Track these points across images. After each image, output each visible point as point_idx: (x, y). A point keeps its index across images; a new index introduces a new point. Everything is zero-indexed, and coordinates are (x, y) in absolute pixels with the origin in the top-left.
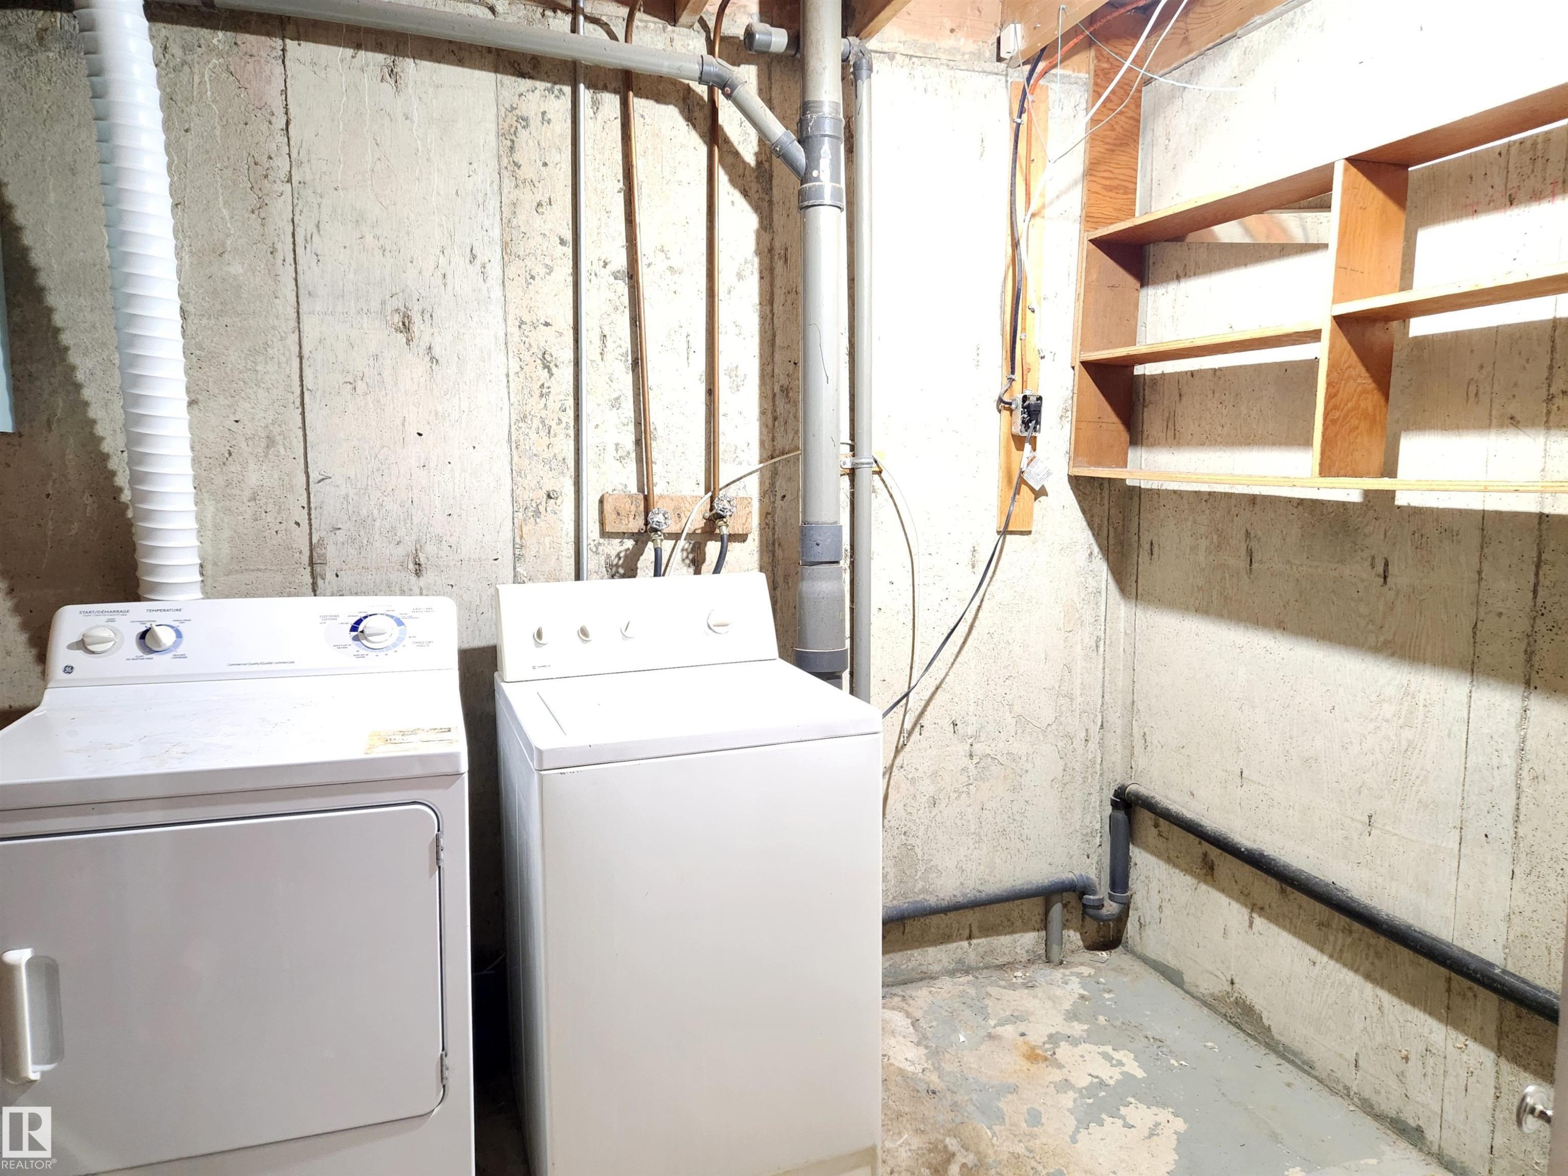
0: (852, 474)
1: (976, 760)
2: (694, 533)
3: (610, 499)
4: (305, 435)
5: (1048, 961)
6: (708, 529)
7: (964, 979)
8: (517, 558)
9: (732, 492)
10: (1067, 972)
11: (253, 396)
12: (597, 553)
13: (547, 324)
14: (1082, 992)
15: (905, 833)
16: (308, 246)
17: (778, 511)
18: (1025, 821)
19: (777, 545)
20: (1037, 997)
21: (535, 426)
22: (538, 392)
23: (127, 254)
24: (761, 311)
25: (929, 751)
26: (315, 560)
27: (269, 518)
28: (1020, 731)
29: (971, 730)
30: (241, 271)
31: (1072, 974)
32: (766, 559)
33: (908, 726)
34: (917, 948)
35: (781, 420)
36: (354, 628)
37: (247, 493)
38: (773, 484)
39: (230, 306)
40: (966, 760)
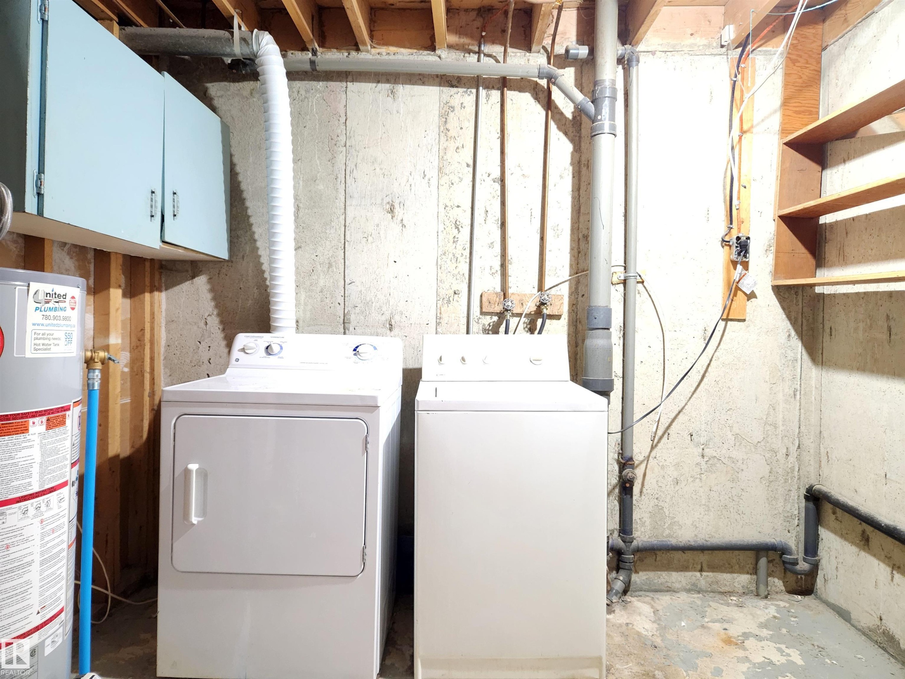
0: (625, 282)
1: (706, 459)
2: (530, 314)
3: (486, 295)
4: (345, 262)
5: (758, 595)
6: (538, 312)
7: (696, 596)
8: (438, 324)
9: (553, 292)
10: (769, 603)
11: (324, 244)
12: (478, 323)
13: (458, 206)
14: (776, 614)
15: (657, 499)
16: (351, 175)
17: (580, 303)
18: (741, 501)
19: (578, 322)
20: (742, 612)
21: (450, 258)
22: (452, 241)
23: (273, 179)
24: (572, 195)
25: (674, 450)
26: (345, 321)
27: (327, 301)
28: (738, 444)
29: (702, 440)
30: (323, 188)
31: (772, 604)
32: (572, 330)
33: (660, 433)
34: (664, 571)
35: (582, 253)
36: (355, 350)
37: (319, 289)
38: (577, 288)
39: (317, 204)
40: (699, 459)
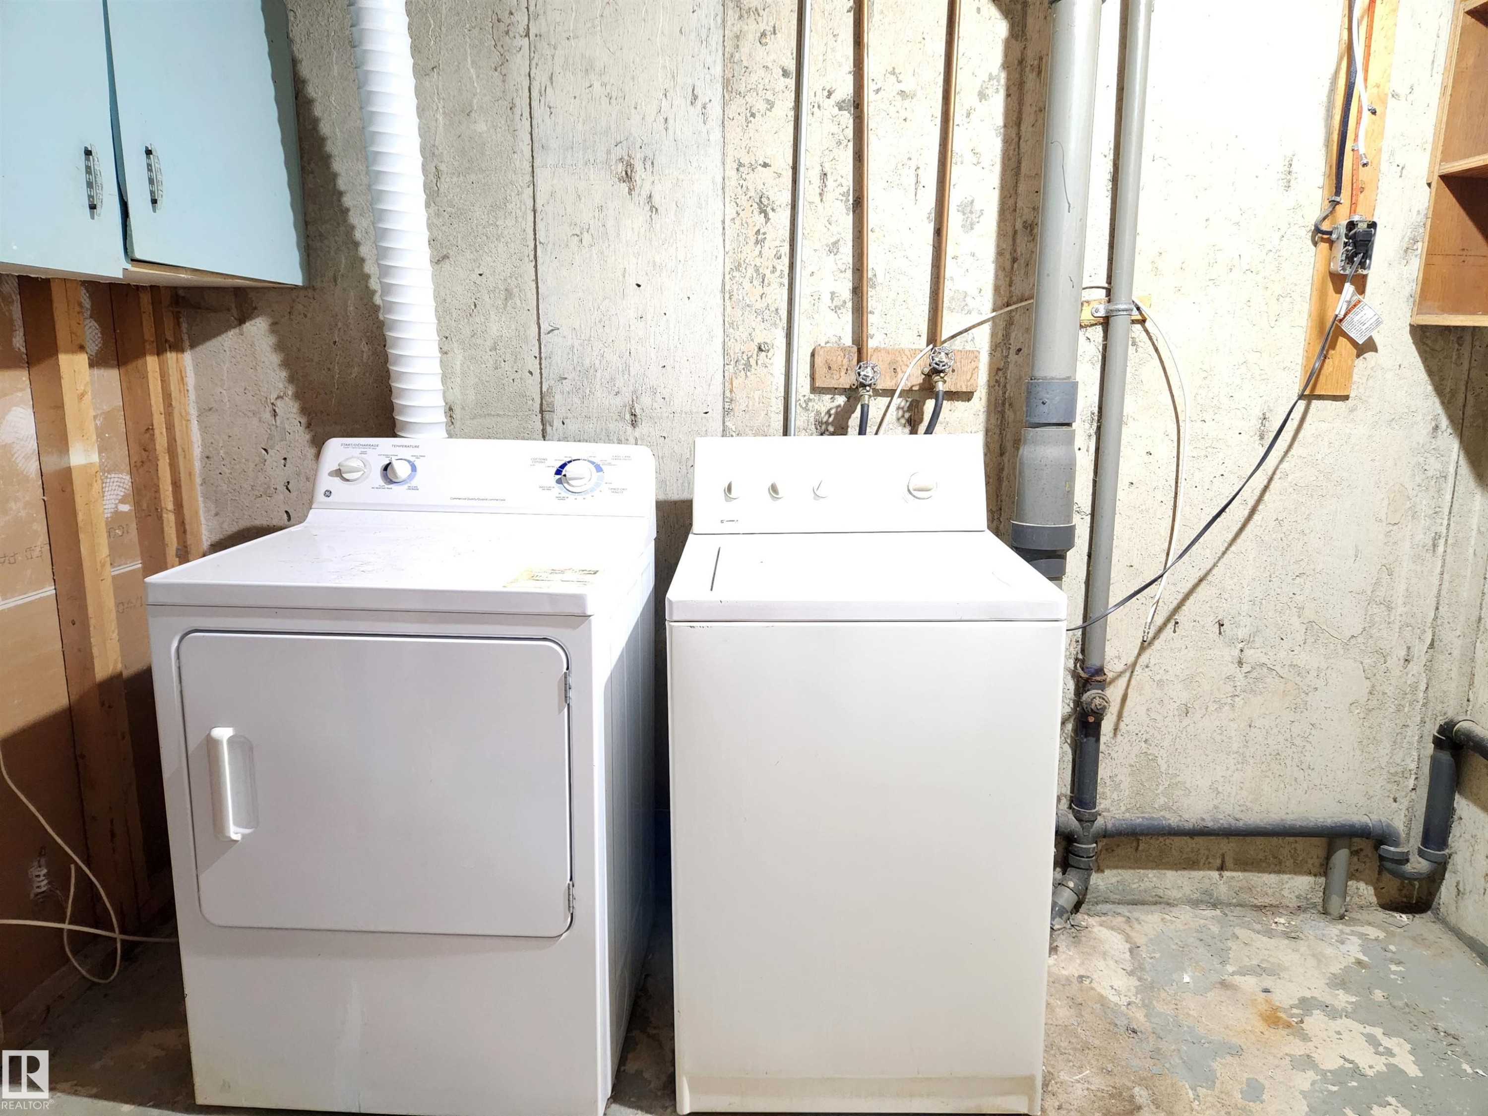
0: (1106, 322)
1: (1246, 669)
2: (911, 390)
3: (821, 352)
4: (537, 288)
5: (1325, 912)
6: (927, 386)
7: (1209, 913)
8: (726, 412)
9: (958, 343)
10: (1347, 929)
11: (494, 251)
12: (806, 409)
13: (765, 165)
14: (1361, 957)
15: (1146, 741)
16: (543, 101)
17: (1011, 366)
18: (1308, 746)
19: (1007, 405)
20: (1297, 951)
21: (749, 275)
22: (753, 239)
23: (373, 113)
24: (1005, 135)
25: (1184, 651)
26: (545, 407)
27: (506, 367)
28: (1310, 640)
29: (1242, 633)
30: (485, 128)
31: (1353, 933)
32: (993, 421)
33: (1159, 621)
34: (1152, 869)
35: (1022, 261)
36: (558, 472)
37: (489, 343)
38: (1007, 336)
39: (475, 164)
40: (1233, 669)
